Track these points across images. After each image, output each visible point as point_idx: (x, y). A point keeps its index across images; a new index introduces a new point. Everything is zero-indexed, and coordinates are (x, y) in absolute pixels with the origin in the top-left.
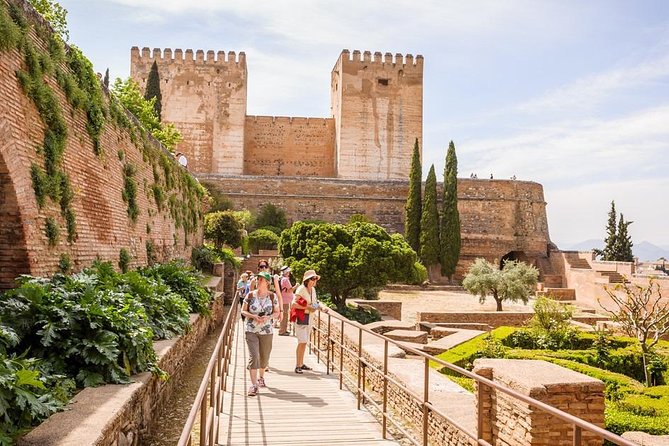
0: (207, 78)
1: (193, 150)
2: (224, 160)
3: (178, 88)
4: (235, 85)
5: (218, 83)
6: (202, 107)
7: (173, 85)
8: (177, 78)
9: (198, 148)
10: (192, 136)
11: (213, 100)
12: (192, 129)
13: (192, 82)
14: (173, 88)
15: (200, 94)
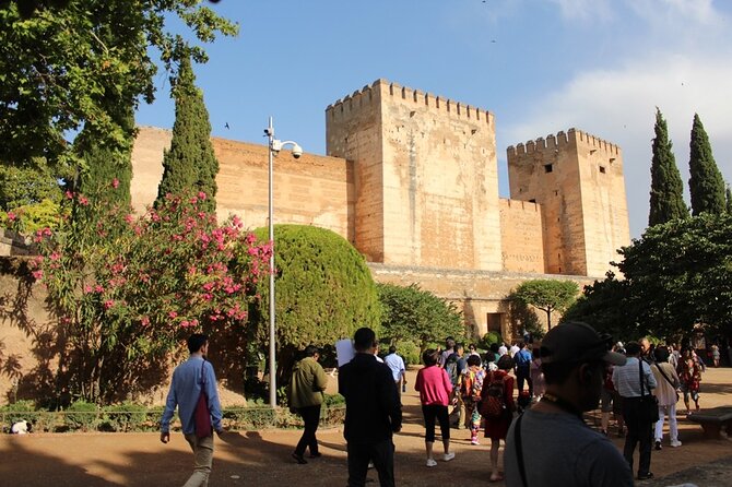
0: (463, 139)
1: (455, 237)
2: (486, 251)
3: (435, 147)
4: (488, 153)
5: (473, 147)
6: (460, 177)
7: (429, 141)
8: (433, 133)
9: (459, 233)
10: (453, 216)
11: (469, 169)
12: (452, 206)
13: (448, 141)
14: (430, 147)
15: (457, 159)
